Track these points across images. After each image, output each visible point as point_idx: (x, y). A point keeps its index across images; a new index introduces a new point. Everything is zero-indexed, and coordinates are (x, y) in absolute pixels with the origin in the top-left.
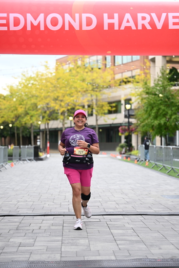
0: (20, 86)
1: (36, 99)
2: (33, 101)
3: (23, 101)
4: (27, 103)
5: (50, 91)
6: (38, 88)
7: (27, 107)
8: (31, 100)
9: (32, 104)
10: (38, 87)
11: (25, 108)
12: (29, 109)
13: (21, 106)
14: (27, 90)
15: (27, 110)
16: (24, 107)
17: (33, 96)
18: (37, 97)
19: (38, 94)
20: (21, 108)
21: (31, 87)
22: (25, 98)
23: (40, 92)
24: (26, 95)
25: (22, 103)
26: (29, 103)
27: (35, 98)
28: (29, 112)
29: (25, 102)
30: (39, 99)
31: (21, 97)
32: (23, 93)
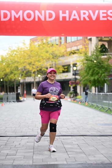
0: (8, 55)
1: (18, 64)
2: (16, 65)
3: (9, 65)
4: (12, 66)
5: (26, 58)
6: (18, 57)
7: (12, 69)
8: (14, 64)
9: (15, 67)
10: (19, 56)
11: (11, 69)
12: (13, 70)
13: (8, 68)
14: (12, 58)
15: (12, 70)
16: (10, 68)
17: (15, 62)
18: (18, 62)
19: (18, 60)
20: (8, 69)
21: (14, 56)
22: (10, 63)
23: (20, 60)
24: (12, 61)
25: (9, 66)
26: (13, 66)
27: (17, 63)
28: (13, 71)
29: (10, 66)
30: (19, 64)
31: (8, 62)
32: (9, 60)
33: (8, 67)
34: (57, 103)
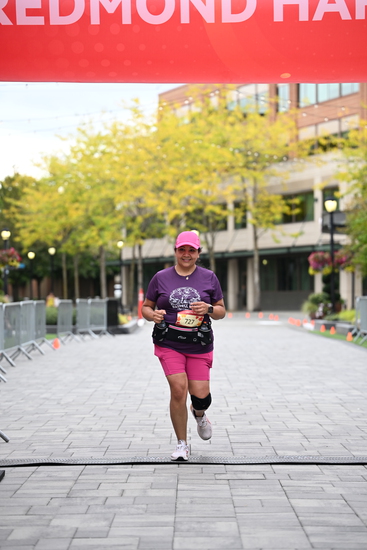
0: (75, 157)
1: (112, 189)
2: (105, 192)
3: (81, 192)
4: (90, 198)
5: (145, 169)
6: (115, 162)
7: (91, 208)
8: (99, 191)
9: (101, 200)
10: (116, 159)
11: (87, 210)
12: (95, 213)
13: (77, 205)
14: (90, 167)
15: (90, 213)
16: (83, 206)
17: (104, 182)
18: (114, 183)
19: (116, 176)
20: (77, 209)
21: (100, 159)
22: (87, 186)
23: (120, 173)
24: (89, 179)
25: (79, 198)
26: (96, 197)
27: (109, 185)
28: (94, 218)
29: (85, 196)
30: (118, 188)
31: (75, 183)
32: (80, 175)
33: (76, 201)
34: (199, 334)
